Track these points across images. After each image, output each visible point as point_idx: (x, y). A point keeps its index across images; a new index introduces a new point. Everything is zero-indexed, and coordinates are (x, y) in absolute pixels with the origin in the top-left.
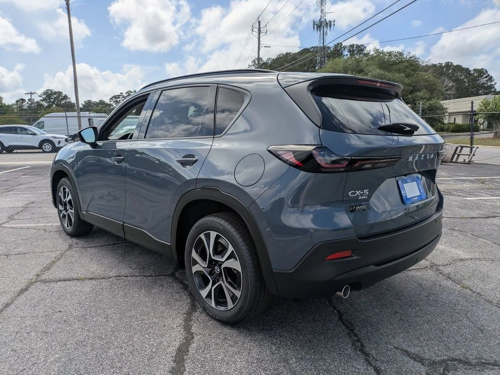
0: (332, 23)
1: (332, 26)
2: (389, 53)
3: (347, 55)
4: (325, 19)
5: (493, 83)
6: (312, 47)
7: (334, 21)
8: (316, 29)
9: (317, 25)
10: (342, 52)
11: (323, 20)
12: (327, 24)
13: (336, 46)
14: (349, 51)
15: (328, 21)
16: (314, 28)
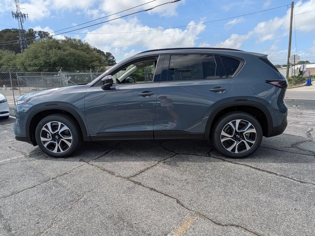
0: (26, 16)
1: (26, 17)
2: (74, 39)
3: (38, 37)
4: (21, 12)
5: (115, 60)
6: (13, 29)
7: (27, 15)
8: (14, 17)
9: (15, 15)
10: (34, 34)
11: (18, 12)
12: (22, 15)
13: (30, 30)
14: (39, 34)
15: (22, 14)
16: (13, 16)
